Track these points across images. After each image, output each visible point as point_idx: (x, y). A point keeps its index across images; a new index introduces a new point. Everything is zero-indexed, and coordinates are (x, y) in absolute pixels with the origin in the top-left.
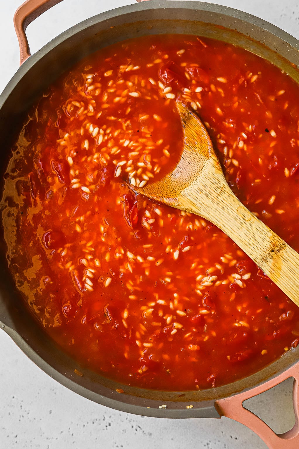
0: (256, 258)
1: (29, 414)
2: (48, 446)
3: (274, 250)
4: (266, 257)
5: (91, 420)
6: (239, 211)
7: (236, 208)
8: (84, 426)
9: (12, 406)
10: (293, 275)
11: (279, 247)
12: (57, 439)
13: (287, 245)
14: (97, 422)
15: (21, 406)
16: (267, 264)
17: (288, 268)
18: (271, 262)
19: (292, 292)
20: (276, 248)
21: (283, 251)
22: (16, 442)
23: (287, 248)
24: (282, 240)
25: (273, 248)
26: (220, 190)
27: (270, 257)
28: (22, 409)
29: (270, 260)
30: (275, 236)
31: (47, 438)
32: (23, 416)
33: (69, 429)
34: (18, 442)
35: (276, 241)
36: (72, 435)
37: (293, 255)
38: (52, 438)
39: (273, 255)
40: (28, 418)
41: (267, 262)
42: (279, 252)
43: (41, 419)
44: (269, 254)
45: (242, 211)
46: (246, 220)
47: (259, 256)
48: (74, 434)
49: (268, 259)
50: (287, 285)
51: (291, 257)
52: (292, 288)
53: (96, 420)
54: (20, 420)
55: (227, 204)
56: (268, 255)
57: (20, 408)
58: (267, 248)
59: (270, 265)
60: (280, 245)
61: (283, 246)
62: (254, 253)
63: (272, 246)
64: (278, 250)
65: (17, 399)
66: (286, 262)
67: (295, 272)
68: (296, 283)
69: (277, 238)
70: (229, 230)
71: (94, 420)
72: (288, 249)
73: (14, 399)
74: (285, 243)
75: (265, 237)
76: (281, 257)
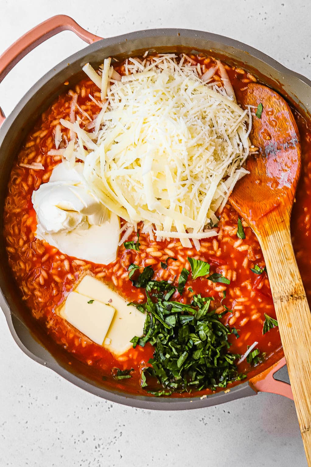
0: (275, 293)
1: (37, 401)
2: (57, 429)
3: (293, 296)
4: (283, 297)
5: (94, 403)
6: (286, 247)
7: (285, 244)
8: (88, 409)
9: (21, 394)
10: (295, 325)
11: (299, 296)
12: (64, 422)
13: (306, 298)
14: (100, 404)
15: (30, 394)
16: (281, 303)
17: (295, 317)
18: (285, 303)
19: (285, 337)
20: (296, 296)
21: (299, 301)
22: (27, 428)
23: (304, 300)
24: (304, 291)
25: (294, 294)
26: (281, 221)
27: (287, 299)
28: (30, 396)
29: (286, 302)
30: (301, 285)
31: (55, 422)
32: (32, 404)
33: (75, 412)
34: (28, 427)
35: (299, 290)
36: (78, 418)
37: (305, 309)
38: (60, 422)
39: (290, 299)
40: (37, 405)
41: (282, 301)
42: (296, 300)
43: (48, 405)
44: (288, 296)
45: (288, 249)
46: (286, 258)
47: (278, 293)
48: (79, 417)
49: (284, 300)
50: (286, 330)
51: (302, 309)
52: (288, 335)
53: (99, 402)
54: (29, 407)
55: (280, 235)
56: (286, 297)
57: (29, 396)
58: (288, 291)
59: (283, 306)
60: (300, 294)
61: (302, 297)
62: (276, 288)
63: (294, 291)
64: (296, 298)
65: (25, 388)
66: (297, 311)
67: (299, 324)
68: (294, 333)
69: (302, 288)
70: (268, 257)
71: (97, 403)
72: (304, 302)
73: (22, 388)
74: (305, 295)
75: (293, 281)
76: (295, 304)
